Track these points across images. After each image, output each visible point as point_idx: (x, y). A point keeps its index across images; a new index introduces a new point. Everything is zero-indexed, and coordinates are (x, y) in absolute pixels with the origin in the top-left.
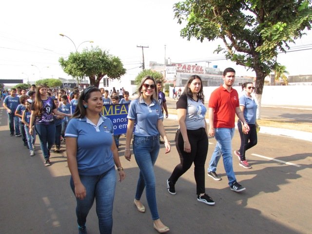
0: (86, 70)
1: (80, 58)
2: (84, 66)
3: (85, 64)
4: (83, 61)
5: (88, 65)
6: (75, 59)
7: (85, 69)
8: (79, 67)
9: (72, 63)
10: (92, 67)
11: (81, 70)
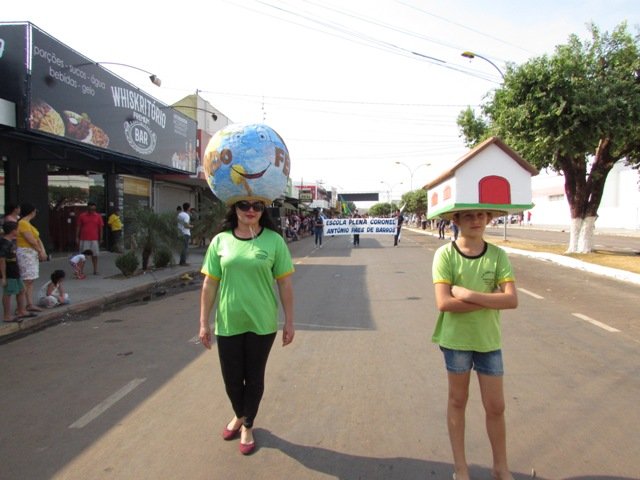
0: (576, 123)
1: (547, 78)
2: (566, 110)
3: (570, 103)
4: (563, 89)
5: (583, 102)
6: (528, 86)
7: (566, 124)
8: (540, 117)
9: (511, 105)
10: (601, 109)
11: (551, 126)
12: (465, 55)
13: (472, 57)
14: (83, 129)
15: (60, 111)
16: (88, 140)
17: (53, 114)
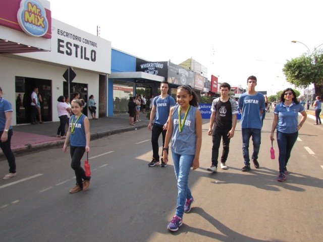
1: (295, 64)
4: (299, 68)
5: (304, 71)
12: (293, 42)
13: (295, 42)
14: (174, 81)
15: (171, 77)
16: (175, 83)
17: (170, 78)
